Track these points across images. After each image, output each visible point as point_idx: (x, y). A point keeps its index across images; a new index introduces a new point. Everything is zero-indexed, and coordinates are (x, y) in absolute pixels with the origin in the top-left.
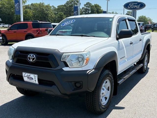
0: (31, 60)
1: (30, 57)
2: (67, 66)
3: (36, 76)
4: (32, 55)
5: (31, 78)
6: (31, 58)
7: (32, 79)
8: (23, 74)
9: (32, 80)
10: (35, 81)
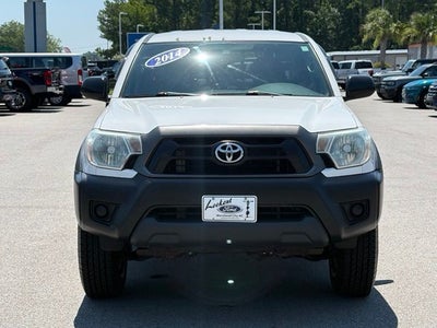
0: (229, 160)
1: (226, 151)
2: (329, 164)
3: (253, 200)
4: (229, 145)
5: (235, 207)
6: (230, 153)
7: (238, 209)
8: (206, 200)
9: (238, 214)
10: (248, 213)
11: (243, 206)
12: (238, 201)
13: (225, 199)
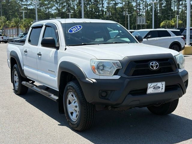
0: (155, 68)
1: (153, 65)
3: (164, 83)
4: (154, 62)
5: (158, 87)
7: (159, 87)
8: (149, 85)
9: (159, 90)
10: (162, 89)
11: (161, 86)
12: (159, 84)
13: (155, 84)
